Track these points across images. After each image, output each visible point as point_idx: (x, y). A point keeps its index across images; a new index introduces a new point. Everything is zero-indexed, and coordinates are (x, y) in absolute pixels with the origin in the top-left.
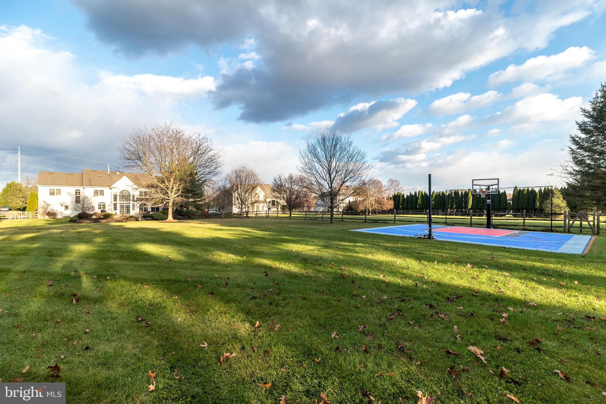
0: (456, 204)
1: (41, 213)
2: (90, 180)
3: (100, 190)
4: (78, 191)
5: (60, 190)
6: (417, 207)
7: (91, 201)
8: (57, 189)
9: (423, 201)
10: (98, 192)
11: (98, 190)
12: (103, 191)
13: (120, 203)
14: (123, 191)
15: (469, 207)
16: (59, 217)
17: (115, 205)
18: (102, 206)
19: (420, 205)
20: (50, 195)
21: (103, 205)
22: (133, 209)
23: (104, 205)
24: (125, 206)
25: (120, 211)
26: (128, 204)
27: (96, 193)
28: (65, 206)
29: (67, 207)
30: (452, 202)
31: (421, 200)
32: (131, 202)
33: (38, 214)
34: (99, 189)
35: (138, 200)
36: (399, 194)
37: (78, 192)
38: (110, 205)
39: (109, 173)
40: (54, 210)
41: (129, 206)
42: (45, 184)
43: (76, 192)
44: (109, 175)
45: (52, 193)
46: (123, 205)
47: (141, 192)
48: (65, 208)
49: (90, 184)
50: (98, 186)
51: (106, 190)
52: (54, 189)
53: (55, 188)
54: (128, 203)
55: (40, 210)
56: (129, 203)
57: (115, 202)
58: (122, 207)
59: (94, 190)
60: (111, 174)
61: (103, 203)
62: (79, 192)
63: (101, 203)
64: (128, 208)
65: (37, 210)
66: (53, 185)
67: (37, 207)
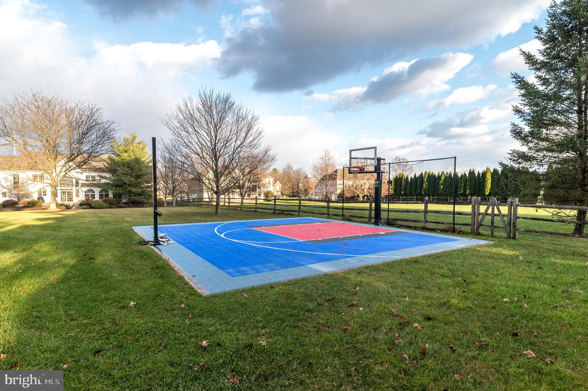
0: (470, 188)
3: (40, 175)
4: (16, 176)
6: (422, 192)
9: (429, 185)
10: (37, 177)
11: (37, 175)
13: (61, 190)
15: (487, 193)
18: (42, 192)
19: (426, 189)
22: (77, 196)
23: (45, 192)
24: (66, 192)
25: (62, 199)
26: (71, 191)
27: (35, 178)
29: (4, 194)
30: (465, 186)
31: (426, 184)
32: (74, 188)
35: (83, 185)
36: (401, 176)
43: (14, 177)
46: (64, 191)
47: (87, 177)
50: (37, 170)
54: (70, 189)
56: (72, 189)
58: (63, 193)
59: (34, 175)
62: (18, 177)
63: (41, 189)
64: (70, 194)
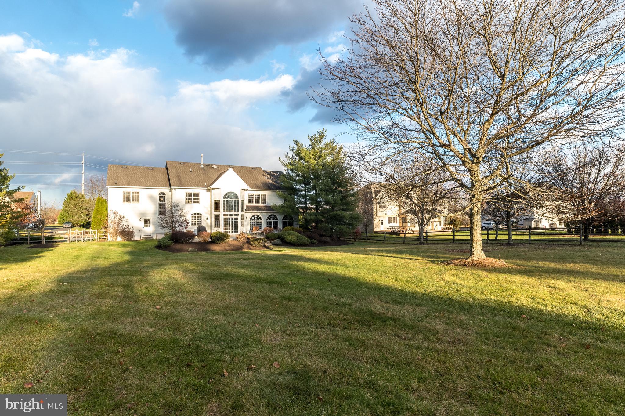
1: (111, 231)
2: (179, 178)
3: (194, 194)
4: (162, 195)
5: (138, 193)
7: (184, 211)
8: (133, 193)
10: (191, 196)
11: (191, 194)
12: (198, 194)
13: (224, 215)
14: (227, 194)
16: (137, 238)
17: (217, 217)
18: (197, 219)
20: (124, 201)
21: (198, 217)
22: (243, 224)
23: (200, 219)
24: (231, 219)
25: (225, 229)
26: (236, 217)
27: (188, 198)
28: (145, 220)
29: (147, 222)
32: (240, 213)
33: (108, 234)
34: (193, 191)
35: (248, 208)
37: (162, 197)
38: (209, 217)
39: (202, 166)
40: (130, 227)
41: (237, 219)
42: (117, 184)
43: (160, 197)
44: (203, 169)
45: (127, 198)
46: (228, 217)
47: (251, 196)
48: (145, 223)
49: (181, 184)
50: (191, 186)
51: (203, 193)
52: (129, 193)
53: (131, 190)
54: (235, 215)
55: (111, 227)
56: (237, 215)
57: (216, 213)
58: (227, 221)
59: (186, 193)
60: (206, 168)
61: (198, 214)
62: (164, 197)
63: (195, 214)
64: (235, 222)
65: (106, 228)
66: (129, 185)
67: (105, 222)
